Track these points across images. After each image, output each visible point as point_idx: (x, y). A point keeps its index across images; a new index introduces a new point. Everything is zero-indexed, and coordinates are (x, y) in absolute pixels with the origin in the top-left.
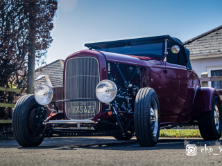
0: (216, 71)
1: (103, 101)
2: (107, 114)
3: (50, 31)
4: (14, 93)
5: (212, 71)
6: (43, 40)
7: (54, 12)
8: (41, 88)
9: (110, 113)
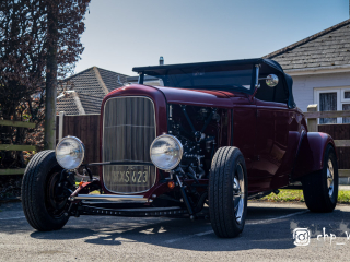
0: (327, 94)
1: (161, 167)
2: (167, 185)
3: (80, 35)
4: (26, 128)
5: (321, 94)
6: (70, 49)
7: (85, 7)
8: (66, 144)
9: (171, 185)
